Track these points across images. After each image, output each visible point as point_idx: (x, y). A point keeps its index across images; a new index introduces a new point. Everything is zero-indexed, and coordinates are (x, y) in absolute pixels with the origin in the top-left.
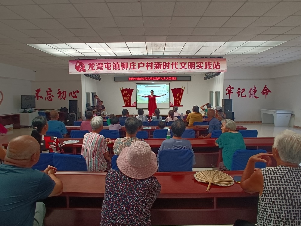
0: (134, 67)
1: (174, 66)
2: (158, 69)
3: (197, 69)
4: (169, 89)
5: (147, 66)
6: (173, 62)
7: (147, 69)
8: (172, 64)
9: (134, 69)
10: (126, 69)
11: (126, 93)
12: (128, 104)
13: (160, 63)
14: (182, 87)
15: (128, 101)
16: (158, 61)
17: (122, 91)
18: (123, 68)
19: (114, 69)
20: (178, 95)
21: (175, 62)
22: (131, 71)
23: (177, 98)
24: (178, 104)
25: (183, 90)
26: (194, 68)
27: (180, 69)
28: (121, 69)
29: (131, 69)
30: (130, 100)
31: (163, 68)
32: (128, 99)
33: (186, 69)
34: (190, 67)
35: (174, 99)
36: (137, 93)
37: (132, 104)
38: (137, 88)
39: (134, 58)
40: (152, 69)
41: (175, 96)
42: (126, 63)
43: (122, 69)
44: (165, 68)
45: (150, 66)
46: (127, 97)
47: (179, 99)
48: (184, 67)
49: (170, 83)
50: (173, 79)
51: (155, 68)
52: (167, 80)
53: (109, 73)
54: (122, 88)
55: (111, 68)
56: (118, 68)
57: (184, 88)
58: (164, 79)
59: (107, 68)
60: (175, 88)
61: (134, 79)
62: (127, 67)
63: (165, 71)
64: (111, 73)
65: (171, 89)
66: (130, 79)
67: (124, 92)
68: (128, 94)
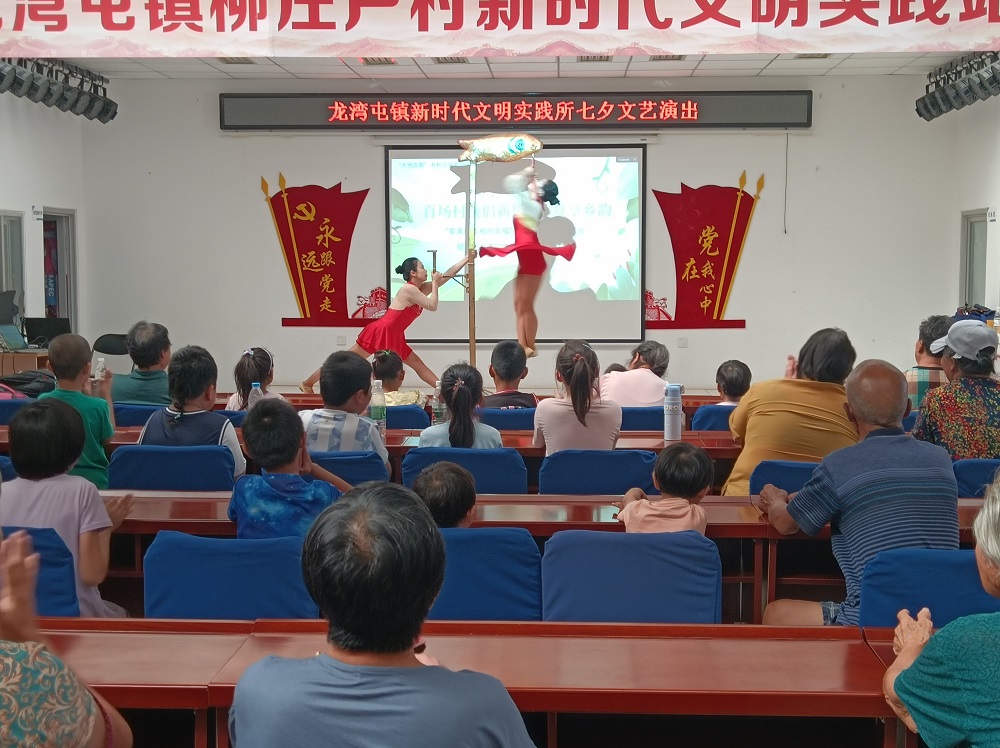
0: (314, 14)
2: (511, 24)
3: (824, 24)
4: (636, 193)
5: (421, 6)
7: (423, 26)
9: (314, 23)
10: (253, 27)
11: (310, 217)
12: (326, 305)
14: (743, 180)
15: (327, 281)
17: (276, 203)
18: (230, 20)
19: (155, 23)
20: (709, 235)
22: (294, 44)
23: (699, 266)
24: (711, 308)
25: (748, 202)
26: (801, 21)
27: (685, 24)
28: (208, 22)
29: (296, 26)
30: (339, 272)
31: (551, 20)
32: (327, 270)
33: (736, 23)
34: (764, 12)
35: (680, 268)
36: (393, 223)
37: (352, 308)
38: (394, 184)
40: (456, 24)
41: (684, 248)
43: (221, 27)
44: (565, 19)
45: (444, 6)
46: (320, 250)
47: (717, 270)
48: (722, 11)
49: (649, 148)
50: (671, 111)
51: (483, 15)
52: (627, 125)
53: (117, 55)
54: (282, 180)
55: (129, 13)
56: (188, 13)
57: (761, 184)
58: (603, 113)
59: (98, 15)
60: (684, 186)
61: (369, 112)
62: (258, 11)
63: (561, 44)
64: (127, 54)
65: (657, 194)
66: (341, 113)
67: (292, 215)
68: (327, 227)
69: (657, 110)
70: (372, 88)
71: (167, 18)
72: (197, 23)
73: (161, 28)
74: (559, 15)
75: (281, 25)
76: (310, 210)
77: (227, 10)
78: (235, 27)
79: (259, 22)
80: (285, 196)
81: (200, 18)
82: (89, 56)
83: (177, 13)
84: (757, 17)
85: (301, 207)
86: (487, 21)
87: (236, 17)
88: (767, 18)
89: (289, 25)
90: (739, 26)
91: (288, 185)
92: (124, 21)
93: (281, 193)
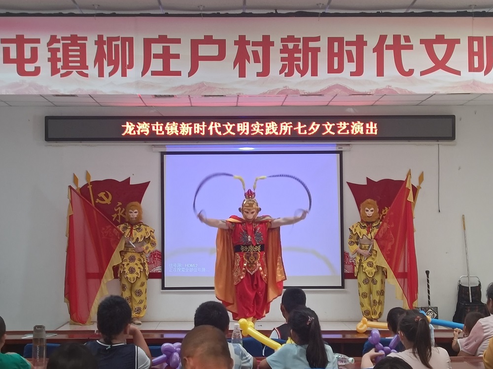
0: (166, 65)
1: (389, 56)
2: (303, 73)
5: (241, 60)
6: (383, 38)
7: (242, 74)
8: (379, 50)
9: (166, 71)
10: (124, 74)
11: (108, 201)
13: (312, 45)
14: (409, 175)
16: (301, 28)
17: (84, 192)
18: (107, 69)
19: (54, 71)
21: (397, 38)
22: (152, 86)
27: (423, 73)
28: (93, 70)
29: (154, 73)
31: (331, 70)
33: (459, 73)
34: (476, 65)
39: (167, 15)
40: (265, 72)
42: (124, 40)
43: (101, 74)
44: (340, 70)
45: (257, 60)
48: (447, 65)
49: (344, 154)
50: (359, 129)
51: (284, 67)
52: (329, 138)
53: (27, 93)
54: (88, 176)
55: (36, 64)
56: (79, 64)
57: (421, 178)
58: (312, 130)
59: (15, 66)
60: (368, 180)
61: (150, 129)
62: (128, 63)
63: (337, 86)
64: (35, 92)
65: (349, 184)
66: (131, 130)
67: (95, 200)
68: (120, 208)
69: (349, 128)
70: (152, 113)
71: (63, 68)
72: (85, 71)
73: (59, 75)
74: (336, 67)
75: (143, 73)
76: (107, 196)
77: (105, 63)
78: (111, 74)
79: (128, 70)
80: (90, 187)
81: (87, 68)
82: (8, 94)
83: (70, 64)
84: (472, 69)
85: (102, 195)
86: (287, 71)
87: (112, 67)
88: (479, 69)
89: (149, 73)
90: (460, 75)
91: (92, 180)
92: (33, 69)
93: (87, 185)
